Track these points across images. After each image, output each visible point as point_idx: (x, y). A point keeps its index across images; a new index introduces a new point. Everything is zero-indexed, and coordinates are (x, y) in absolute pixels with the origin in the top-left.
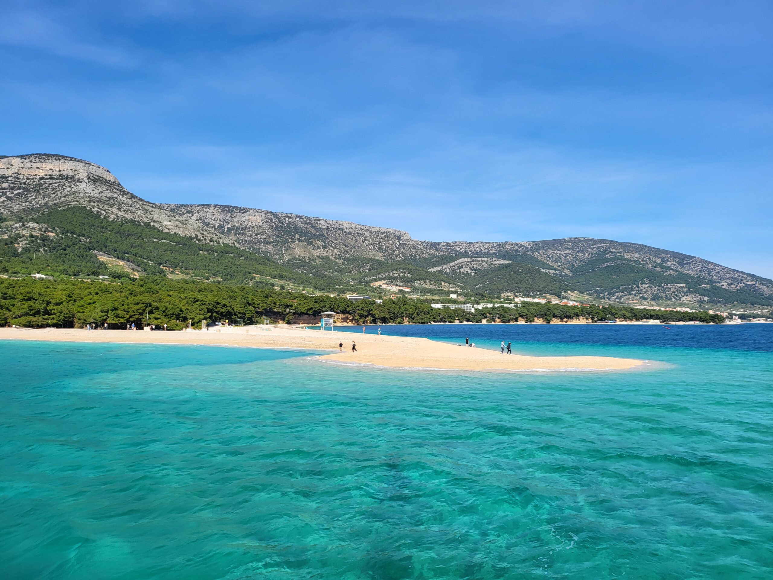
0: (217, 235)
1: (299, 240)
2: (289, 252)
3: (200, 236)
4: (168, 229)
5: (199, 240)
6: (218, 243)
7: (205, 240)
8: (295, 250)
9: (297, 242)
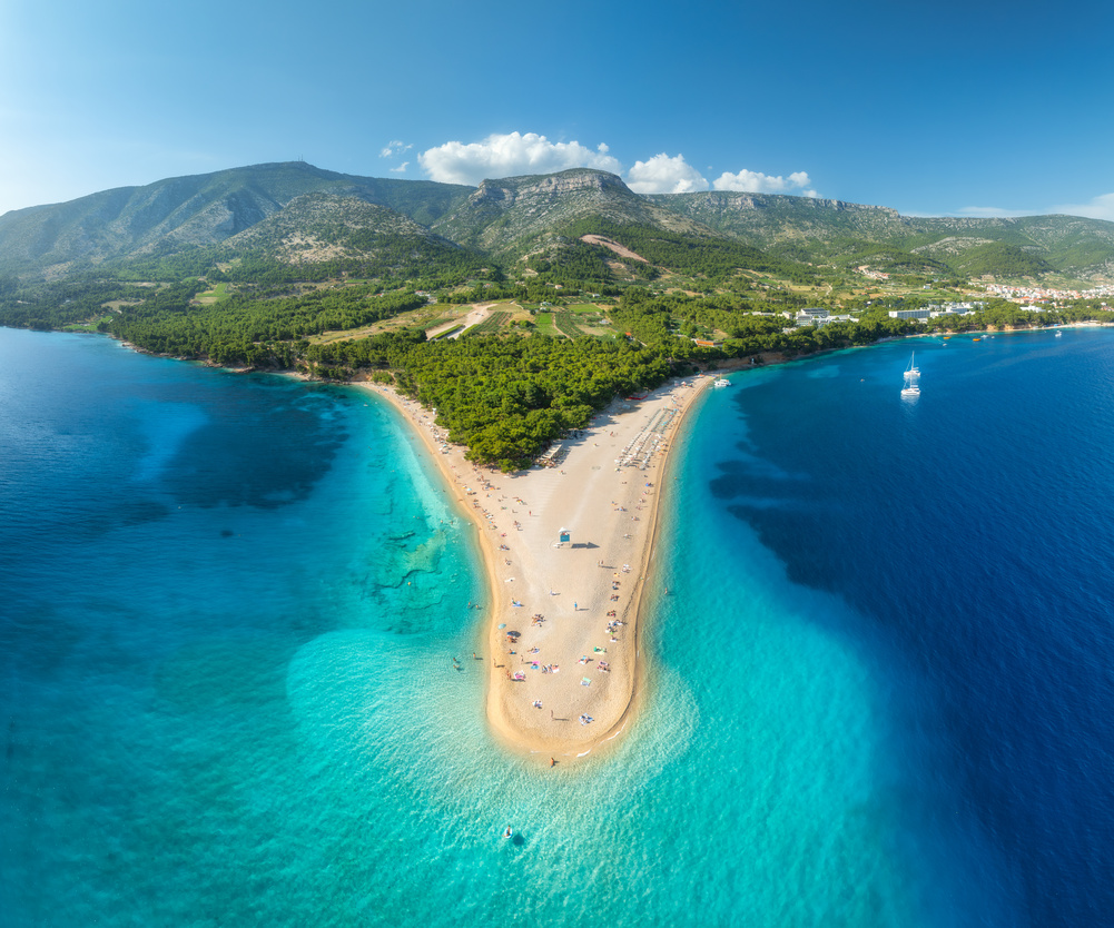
2: (779, 234)
4: (665, 227)
8: (785, 233)
9: (787, 223)
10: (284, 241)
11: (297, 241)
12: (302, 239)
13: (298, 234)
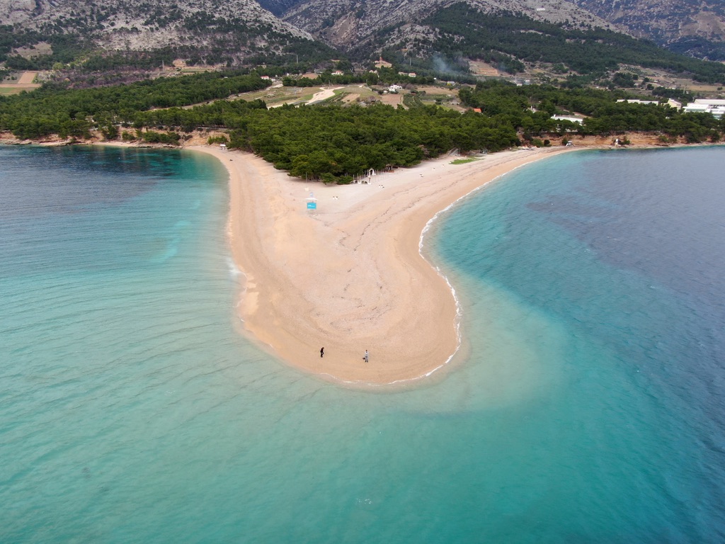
0: (590, 17)
1: (705, 9)
2: (687, 26)
3: (571, 20)
4: (540, 16)
5: (569, 26)
6: (589, 27)
7: (576, 25)
8: (696, 24)
9: (701, 12)
10: (105, 24)
11: (120, 24)
12: (127, 23)
13: (121, 16)
